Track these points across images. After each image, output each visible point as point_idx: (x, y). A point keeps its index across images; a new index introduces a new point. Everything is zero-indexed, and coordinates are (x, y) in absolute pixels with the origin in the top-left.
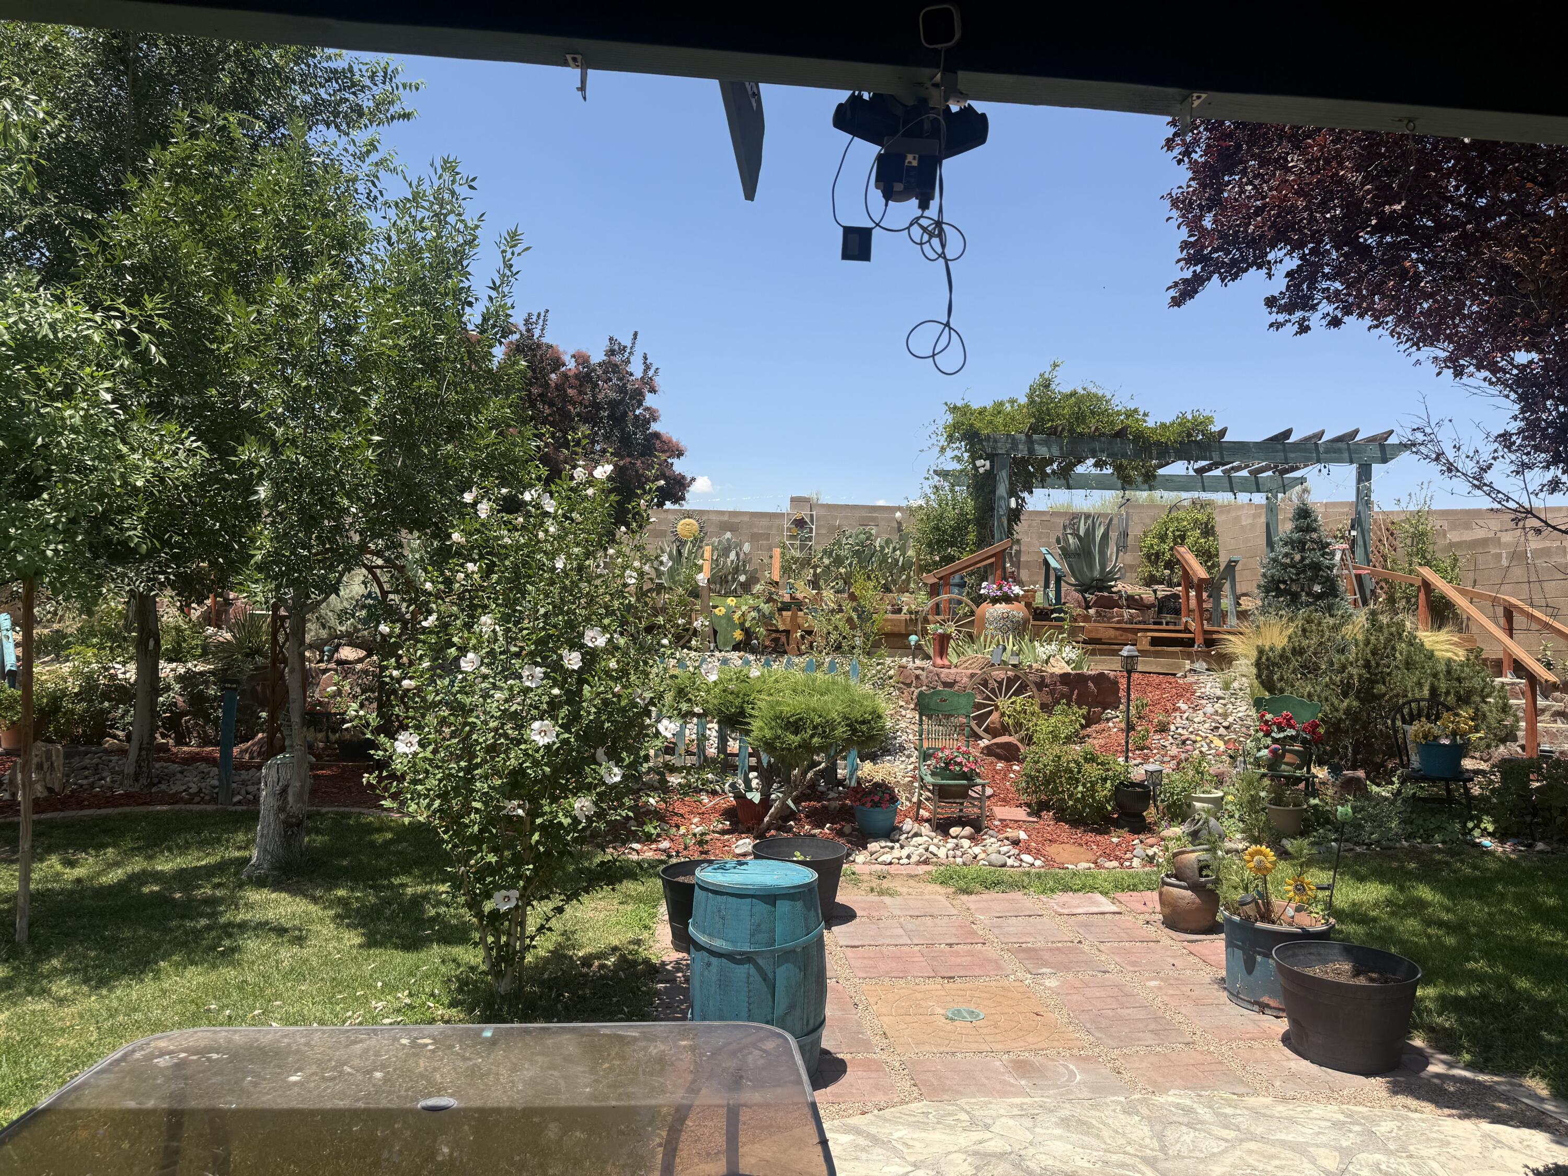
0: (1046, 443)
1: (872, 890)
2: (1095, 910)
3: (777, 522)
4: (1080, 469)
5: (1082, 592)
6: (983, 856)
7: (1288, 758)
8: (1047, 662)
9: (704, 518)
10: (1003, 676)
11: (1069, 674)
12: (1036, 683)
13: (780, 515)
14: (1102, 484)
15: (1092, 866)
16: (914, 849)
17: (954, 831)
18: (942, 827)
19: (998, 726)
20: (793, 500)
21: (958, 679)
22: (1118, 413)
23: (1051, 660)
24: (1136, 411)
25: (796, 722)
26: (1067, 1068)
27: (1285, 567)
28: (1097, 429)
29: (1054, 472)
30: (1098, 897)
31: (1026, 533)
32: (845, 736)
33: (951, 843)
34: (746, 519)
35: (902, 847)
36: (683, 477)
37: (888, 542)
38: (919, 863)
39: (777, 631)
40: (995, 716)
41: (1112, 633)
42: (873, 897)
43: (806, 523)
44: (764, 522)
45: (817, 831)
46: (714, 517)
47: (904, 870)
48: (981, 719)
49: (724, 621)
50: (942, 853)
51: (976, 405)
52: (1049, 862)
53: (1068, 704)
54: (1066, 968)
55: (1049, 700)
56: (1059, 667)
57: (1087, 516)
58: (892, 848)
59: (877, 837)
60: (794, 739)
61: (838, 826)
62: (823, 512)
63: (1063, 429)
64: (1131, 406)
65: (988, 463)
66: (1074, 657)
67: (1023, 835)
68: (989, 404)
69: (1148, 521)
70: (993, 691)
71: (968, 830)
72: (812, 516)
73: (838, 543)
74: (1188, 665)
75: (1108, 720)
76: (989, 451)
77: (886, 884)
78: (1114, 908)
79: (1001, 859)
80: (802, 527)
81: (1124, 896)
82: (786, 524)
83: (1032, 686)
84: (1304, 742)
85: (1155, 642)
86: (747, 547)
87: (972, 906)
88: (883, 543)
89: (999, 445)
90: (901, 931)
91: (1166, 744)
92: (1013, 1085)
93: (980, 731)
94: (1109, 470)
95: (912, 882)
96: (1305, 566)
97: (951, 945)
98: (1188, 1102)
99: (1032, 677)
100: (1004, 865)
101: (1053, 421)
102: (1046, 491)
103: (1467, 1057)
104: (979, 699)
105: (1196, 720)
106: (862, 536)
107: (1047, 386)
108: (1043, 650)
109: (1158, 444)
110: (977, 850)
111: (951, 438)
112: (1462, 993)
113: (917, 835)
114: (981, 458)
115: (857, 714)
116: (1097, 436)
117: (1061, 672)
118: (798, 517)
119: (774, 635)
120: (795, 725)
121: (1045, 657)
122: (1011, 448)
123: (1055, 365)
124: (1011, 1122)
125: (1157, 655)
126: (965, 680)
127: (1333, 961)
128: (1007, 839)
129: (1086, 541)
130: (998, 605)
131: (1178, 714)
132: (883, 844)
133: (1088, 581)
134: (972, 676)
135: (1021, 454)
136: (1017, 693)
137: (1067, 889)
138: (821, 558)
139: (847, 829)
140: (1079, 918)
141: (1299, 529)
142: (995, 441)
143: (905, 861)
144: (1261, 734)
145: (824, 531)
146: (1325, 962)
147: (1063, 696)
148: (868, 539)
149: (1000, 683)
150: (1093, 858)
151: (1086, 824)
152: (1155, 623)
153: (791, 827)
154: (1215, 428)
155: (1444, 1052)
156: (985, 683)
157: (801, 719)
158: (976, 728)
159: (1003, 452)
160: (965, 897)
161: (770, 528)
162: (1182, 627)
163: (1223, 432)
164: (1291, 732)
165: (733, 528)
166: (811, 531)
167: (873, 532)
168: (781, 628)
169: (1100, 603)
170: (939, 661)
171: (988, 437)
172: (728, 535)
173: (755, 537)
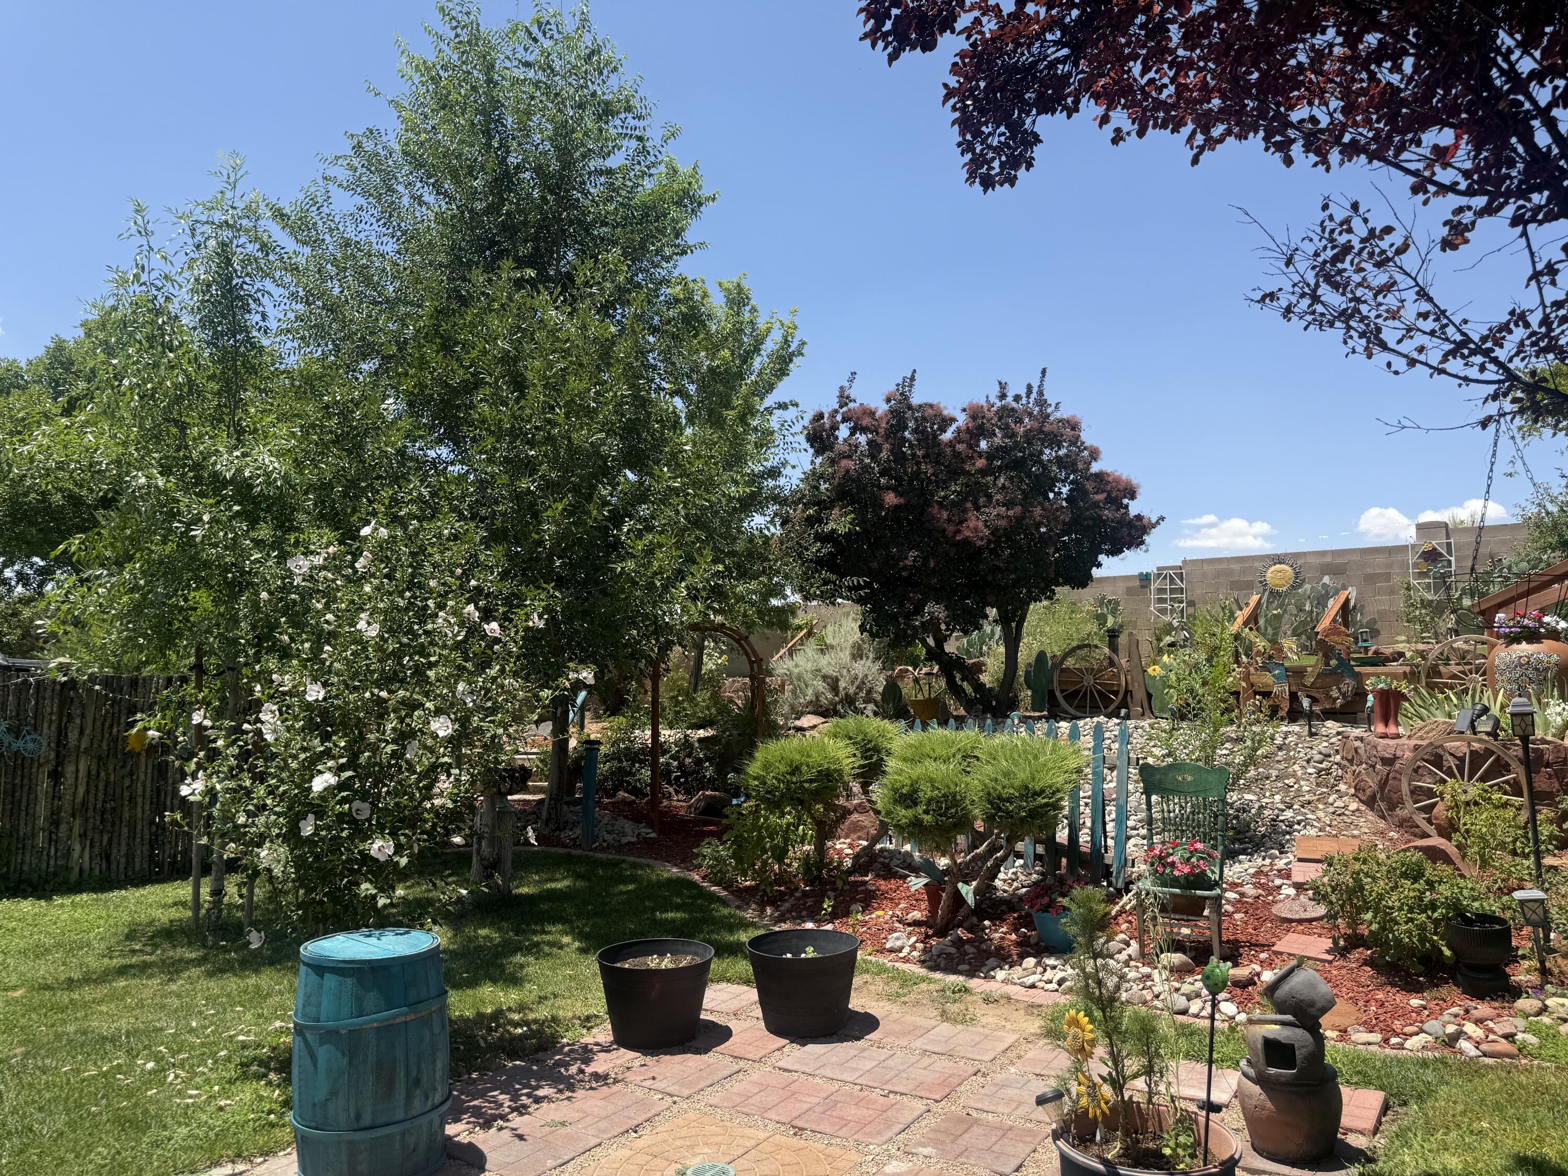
3: (1399, 557)
6: (1166, 995)
10: (1466, 750)
13: (1404, 548)
17: (1163, 957)
19: (1443, 822)
20: (1421, 527)
34: (1356, 557)
35: (1064, 968)
40: (1440, 808)
43: (1441, 555)
44: (1380, 559)
46: (1312, 560)
48: (1429, 811)
58: (1050, 967)
59: (1042, 952)
62: (1465, 538)
67: (1266, 976)
70: (1450, 771)
71: (1180, 959)
72: (1449, 545)
80: (1435, 560)
82: (1412, 559)
100: (1184, 1012)
118: (1427, 547)
126: (1410, 755)
130: (1515, 646)
132: (1043, 961)
136: (1486, 776)
143: (1051, 985)
145: (1469, 564)
156: (1437, 760)
158: (1424, 824)
161: (1390, 566)
165: (1334, 570)
166: (1449, 565)
170: (1380, 728)
172: (1326, 579)
173: (1370, 579)
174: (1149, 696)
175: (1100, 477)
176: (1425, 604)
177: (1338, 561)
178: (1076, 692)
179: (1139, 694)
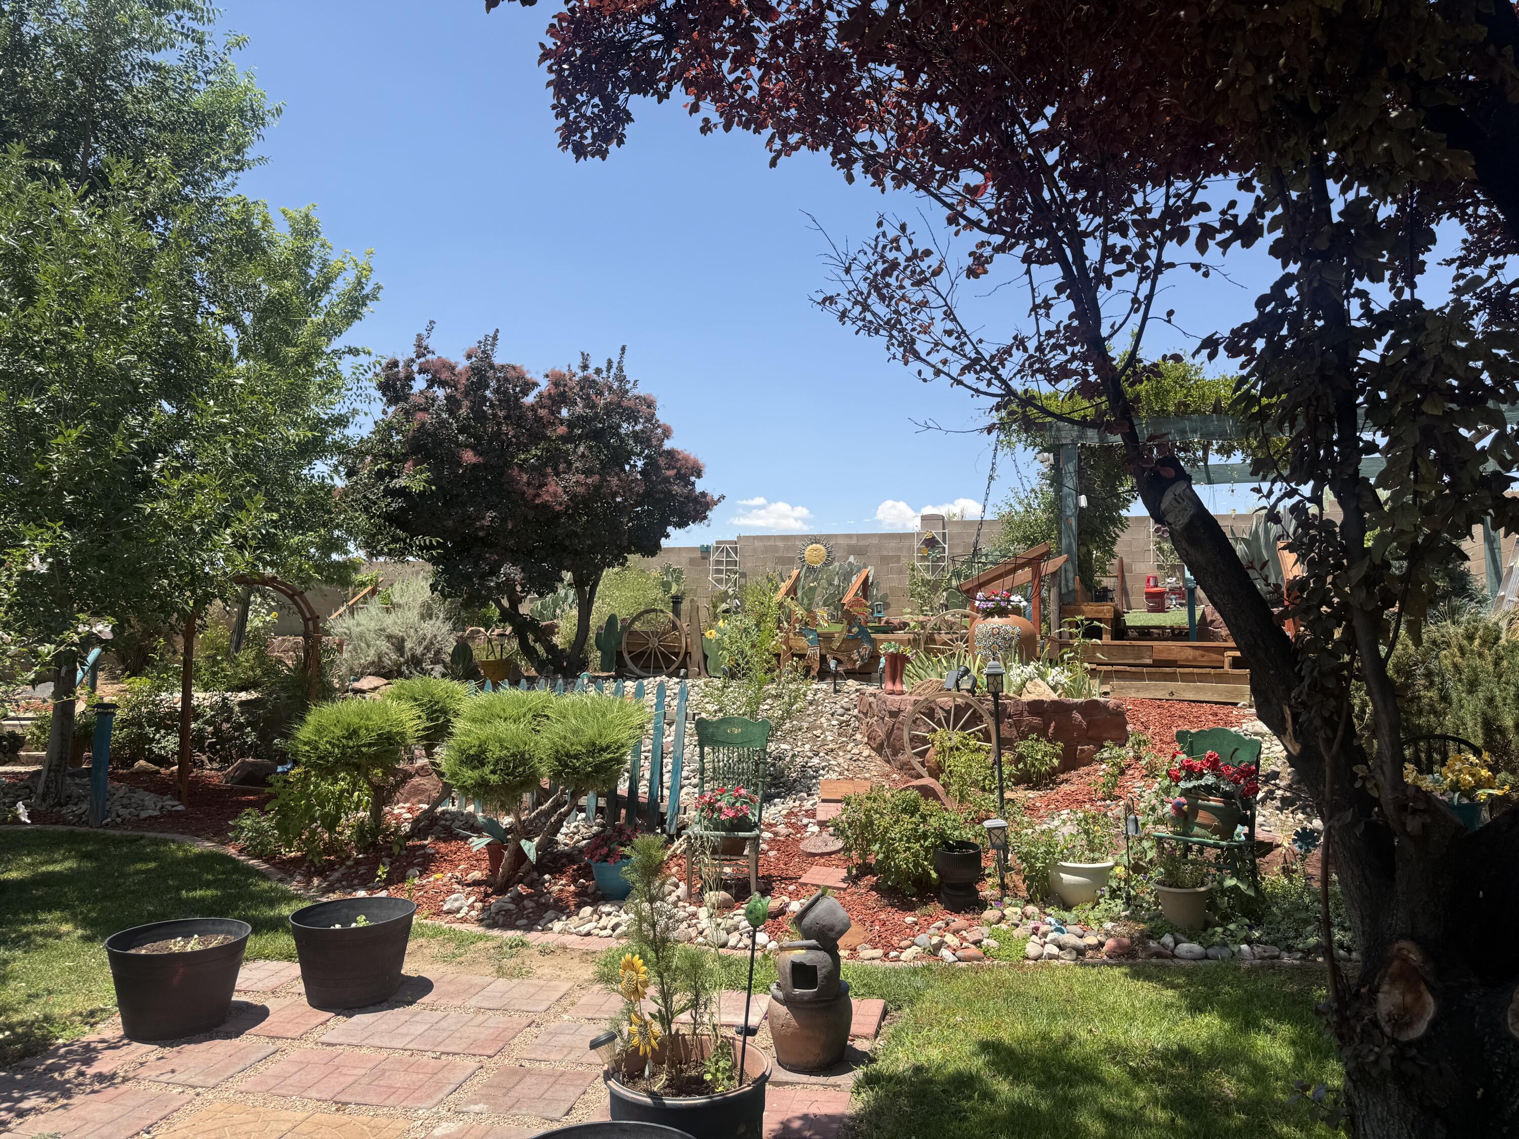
3: (906, 543)
7: (1202, 817)
8: (1023, 686)
9: (833, 543)
10: (954, 704)
11: (1048, 702)
13: (911, 535)
20: (924, 518)
21: (904, 707)
28: (1184, 405)
34: (875, 541)
43: (938, 542)
44: (893, 544)
46: (841, 541)
48: (923, 756)
49: (714, 645)
53: (1037, 740)
55: (1011, 733)
56: (1037, 693)
58: (605, 915)
59: (610, 900)
62: (956, 530)
65: (1051, 456)
66: (1065, 680)
70: (939, 722)
72: (944, 534)
75: (1103, 761)
76: (1052, 441)
80: (933, 547)
82: (917, 544)
83: (988, 717)
93: (924, 772)
97: (443, 1054)
104: (921, 732)
106: (997, 554)
108: (1017, 673)
114: (1044, 450)
116: (1184, 413)
117: (1035, 699)
118: (928, 536)
121: (1022, 681)
122: (1079, 437)
126: (911, 708)
132: (605, 907)
135: (1093, 441)
136: (966, 726)
138: (950, 579)
139: (591, 887)
142: (1059, 430)
143: (607, 932)
158: (919, 767)
159: (1068, 441)
161: (900, 549)
165: (859, 551)
166: (944, 551)
170: (889, 686)
172: (851, 559)
173: (885, 560)
174: (706, 657)
175: (671, 454)
176: (925, 583)
177: (862, 543)
178: (642, 654)
179: (697, 656)
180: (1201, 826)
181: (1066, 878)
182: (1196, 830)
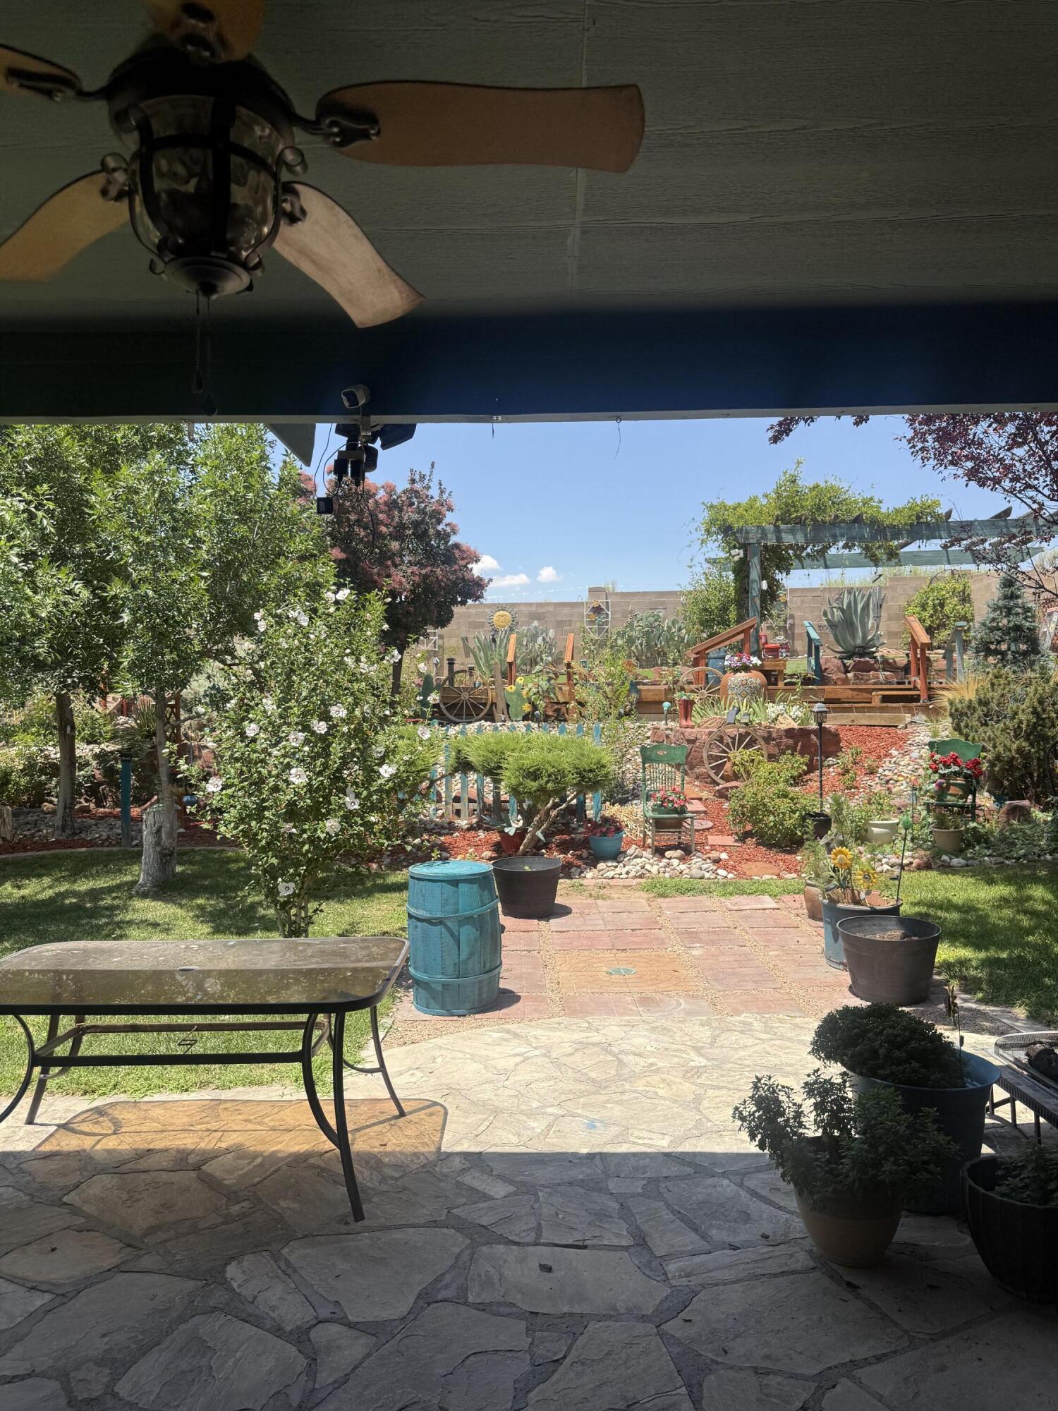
0: (792, 532)
1: (591, 896)
2: (759, 906)
3: (577, 610)
4: (833, 551)
5: (841, 659)
6: (687, 871)
7: (953, 790)
8: (776, 719)
9: (515, 610)
10: (736, 733)
11: (793, 729)
12: (764, 738)
13: (580, 604)
14: (855, 564)
15: (775, 877)
16: (633, 866)
17: (668, 854)
18: (660, 852)
19: (730, 773)
20: (591, 590)
21: (699, 736)
22: (856, 502)
23: (779, 718)
24: (871, 499)
25: (535, 772)
26: (677, 1001)
27: (992, 629)
28: (836, 516)
29: (808, 555)
30: (767, 898)
31: (799, 608)
32: (575, 782)
33: (665, 861)
34: (551, 609)
35: (624, 866)
36: (481, 579)
37: (674, 622)
38: (635, 877)
39: (558, 703)
40: (728, 765)
41: (850, 693)
42: (590, 901)
43: (602, 610)
44: (566, 610)
45: (562, 856)
46: (523, 609)
47: (621, 882)
48: (718, 768)
49: (514, 697)
50: (654, 870)
51: (730, 503)
52: (742, 875)
53: (792, 754)
54: (713, 943)
55: (775, 751)
56: (787, 723)
57: (850, 591)
58: (616, 867)
59: (605, 858)
60: (533, 785)
61: (579, 853)
62: (617, 599)
63: (806, 519)
64: (867, 495)
65: (741, 552)
66: (801, 715)
67: (724, 856)
68: (745, 501)
69: (911, 592)
70: (728, 745)
71: (679, 853)
72: (607, 603)
73: (631, 625)
74: (908, 718)
75: (829, 766)
76: (742, 541)
77: (602, 892)
78: (775, 906)
79: (700, 873)
80: (599, 613)
81: (787, 898)
82: (586, 611)
83: (760, 740)
84: (966, 777)
85: (885, 699)
86: (551, 633)
87: (664, 905)
88: (670, 624)
89: (751, 535)
90: (601, 922)
91: (873, 784)
92: (631, 1010)
93: (717, 779)
94: (857, 550)
95: (625, 891)
96: (1010, 628)
97: (633, 930)
98: (750, 1020)
99: (760, 733)
100: (702, 878)
101: (797, 512)
102: (806, 571)
103: (980, 995)
104: (715, 753)
105: (902, 763)
106: (651, 619)
107: (794, 482)
108: (773, 709)
109: (892, 527)
110: (683, 867)
111: (708, 531)
112: (1004, 955)
113: (636, 857)
114: (735, 547)
115: (584, 764)
116: (836, 522)
117: (787, 727)
118: (596, 604)
119: (556, 707)
120: (534, 775)
121: (774, 716)
122: (762, 538)
123: (799, 463)
124: (615, 1028)
125: (882, 710)
126: (704, 737)
127: (891, 930)
128: (709, 858)
129: (847, 613)
130: (738, 674)
131: (888, 759)
132: (610, 864)
133: (851, 649)
134: (710, 733)
135: (771, 541)
136: (747, 747)
137: (742, 892)
138: (616, 639)
139: (585, 853)
140: (744, 912)
141: (1005, 597)
142: (747, 532)
143: (624, 876)
144: (930, 771)
145: (618, 616)
146: (885, 930)
147: (788, 747)
148: (656, 621)
149: (734, 739)
150: (777, 872)
151: (780, 847)
152: (898, 683)
153: (543, 855)
154: (942, 510)
155: (966, 992)
156: (721, 740)
157: (538, 770)
158: (714, 776)
159: (754, 541)
160: (662, 899)
161: (572, 615)
162: (912, 686)
163: (949, 514)
164: (955, 768)
165: (540, 617)
166: (607, 617)
167: (661, 614)
168: (562, 700)
169: (857, 667)
170: (684, 723)
171: (740, 530)
172: (536, 623)
173: (560, 624)
174: (508, 706)
175: (457, 546)
176: (594, 642)
177: (541, 610)
178: (455, 705)
179: (501, 705)
180: (952, 795)
181: (876, 830)
182: (949, 798)
